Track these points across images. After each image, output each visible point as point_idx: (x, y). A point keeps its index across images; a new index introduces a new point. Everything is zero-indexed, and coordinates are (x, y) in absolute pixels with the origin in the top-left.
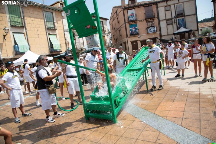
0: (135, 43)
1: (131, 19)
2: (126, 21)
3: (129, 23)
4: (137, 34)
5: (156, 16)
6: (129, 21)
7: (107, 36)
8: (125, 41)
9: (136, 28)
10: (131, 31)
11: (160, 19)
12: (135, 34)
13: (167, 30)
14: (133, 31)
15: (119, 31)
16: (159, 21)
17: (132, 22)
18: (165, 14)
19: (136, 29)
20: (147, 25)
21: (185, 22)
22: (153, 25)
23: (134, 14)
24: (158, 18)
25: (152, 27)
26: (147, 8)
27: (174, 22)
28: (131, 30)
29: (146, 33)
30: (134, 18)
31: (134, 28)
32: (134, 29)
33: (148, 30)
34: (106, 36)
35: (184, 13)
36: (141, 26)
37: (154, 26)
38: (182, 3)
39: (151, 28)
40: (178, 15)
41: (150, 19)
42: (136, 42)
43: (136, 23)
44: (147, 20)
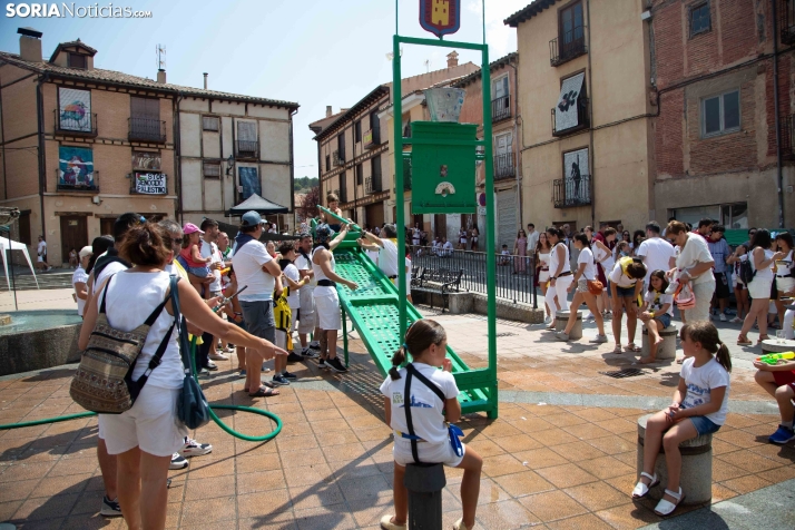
0: (74, 223)
1: (69, 124)
2: (48, 128)
3: (62, 138)
4: (92, 189)
5: (170, 140)
6: (60, 132)
8: (24, 208)
9: (91, 163)
10: (62, 173)
11: (184, 152)
12: (82, 188)
13: (203, 194)
14: (73, 173)
16: (179, 158)
17: (75, 137)
18: (202, 140)
19: (86, 170)
20: (135, 163)
21: (260, 181)
22: (154, 169)
23: (87, 111)
24: (177, 147)
25: (154, 173)
26: (142, 101)
27: (228, 174)
28: (63, 167)
29: (128, 191)
30: (85, 123)
31: (79, 163)
32: (79, 166)
33: (138, 181)
35: (259, 152)
36: (111, 162)
37: (157, 173)
38: (255, 121)
39: (146, 177)
40: (240, 152)
41: (149, 142)
42: (82, 218)
43: (88, 145)
44: (134, 144)
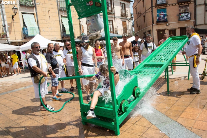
0: (161, 32)
1: (159, 2)
2: (154, 5)
3: (157, 7)
4: (166, 21)
6: (157, 5)
7: (129, 21)
8: (149, 29)
9: (166, 13)
10: (158, 18)
11: (197, 3)
12: (163, 21)
13: (205, 17)
14: (161, 17)
15: (144, 16)
16: (195, 5)
17: (161, 6)
19: (164, 15)
20: (180, 10)
22: (187, 11)
24: (195, 2)
25: (186, 13)
28: (158, 16)
29: (177, 20)
30: (164, 1)
31: (162, 13)
32: (162, 15)
33: (180, 16)
34: (127, 22)
36: (172, 11)
37: (187, 13)
39: (183, 15)
41: (184, 2)
42: (163, 31)
43: (165, 7)
44: (179, 4)
